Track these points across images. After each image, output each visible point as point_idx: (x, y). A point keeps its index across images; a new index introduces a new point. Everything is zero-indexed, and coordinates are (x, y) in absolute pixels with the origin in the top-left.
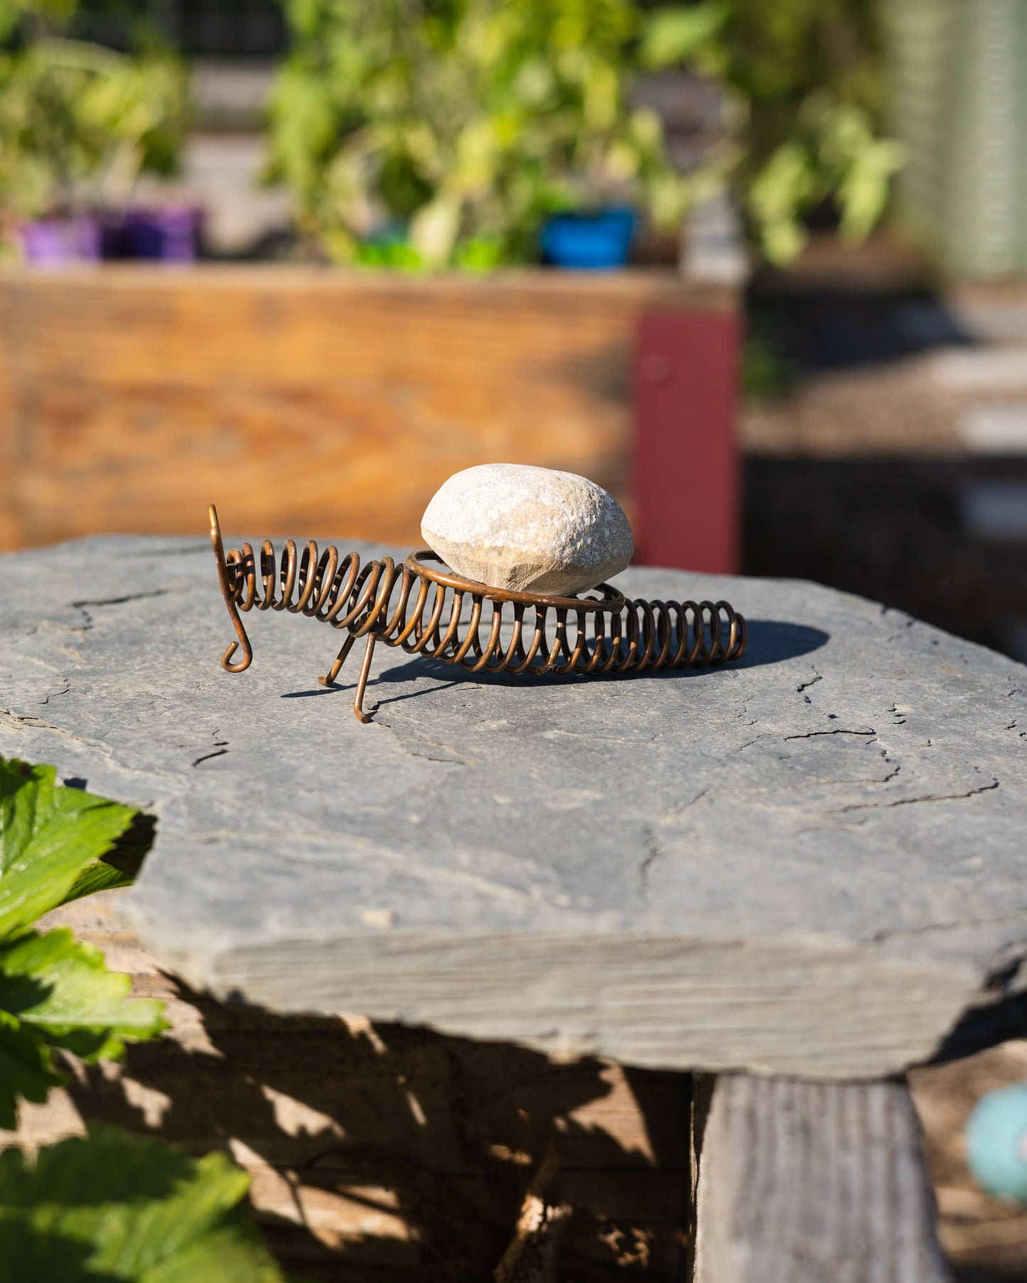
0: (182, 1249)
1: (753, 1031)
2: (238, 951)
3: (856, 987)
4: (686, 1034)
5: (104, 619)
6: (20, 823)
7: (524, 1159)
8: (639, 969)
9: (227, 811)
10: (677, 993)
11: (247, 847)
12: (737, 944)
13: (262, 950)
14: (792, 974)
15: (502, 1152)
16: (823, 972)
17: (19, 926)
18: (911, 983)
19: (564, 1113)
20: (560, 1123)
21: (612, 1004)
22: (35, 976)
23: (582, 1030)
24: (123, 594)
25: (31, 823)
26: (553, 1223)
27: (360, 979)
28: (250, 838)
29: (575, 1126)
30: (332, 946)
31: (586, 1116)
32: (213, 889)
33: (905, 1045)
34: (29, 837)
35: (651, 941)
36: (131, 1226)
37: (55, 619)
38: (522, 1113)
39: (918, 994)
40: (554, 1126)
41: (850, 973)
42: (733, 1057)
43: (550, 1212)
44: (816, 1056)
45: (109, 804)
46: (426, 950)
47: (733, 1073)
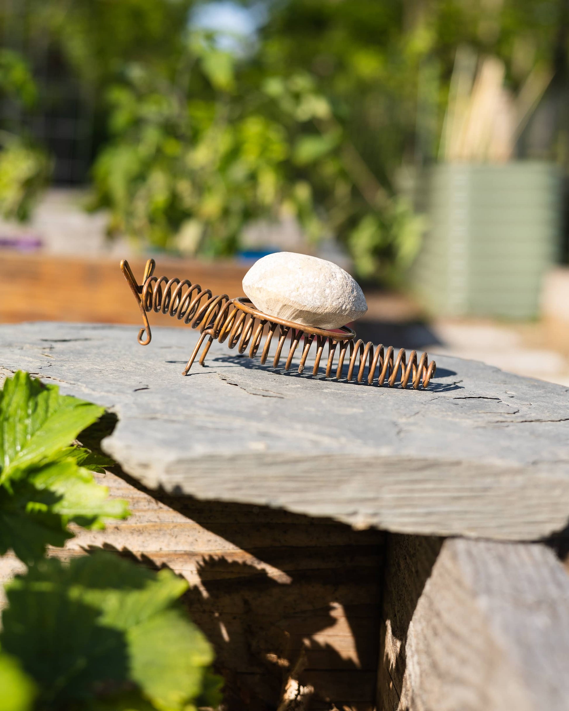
0: (152, 617)
1: (466, 512)
2: (180, 462)
3: (524, 488)
4: (429, 514)
5: (59, 346)
6: (40, 410)
7: (284, 662)
8: (404, 476)
9: (158, 407)
10: (425, 490)
11: (173, 421)
12: (458, 463)
13: (193, 461)
14: (488, 481)
15: (273, 657)
16: (505, 480)
17: (45, 457)
18: (553, 486)
19: (309, 636)
20: (307, 642)
21: (388, 496)
22: (53, 488)
23: (371, 511)
24: (67, 338)
25: (47, 410)
26: (304, 695)
27: (248, 479)
28: (174, 418)
29: (315, 643)
30: (233, 459)
31: (321, 638)
32: (159, 436)
33: (550, 521)
34: (46, 419)
35: (410, 460)
36: (122, 604)
37: (33, 344)
38: (286, 633)
39: (557, 492)
40: (303, 644)
41: (520, 480)
42: (455, 528)
43: (302, 688)
44: (501, 527)
45: (90, 404)
46: (286, 462)
47: (453, 537)
